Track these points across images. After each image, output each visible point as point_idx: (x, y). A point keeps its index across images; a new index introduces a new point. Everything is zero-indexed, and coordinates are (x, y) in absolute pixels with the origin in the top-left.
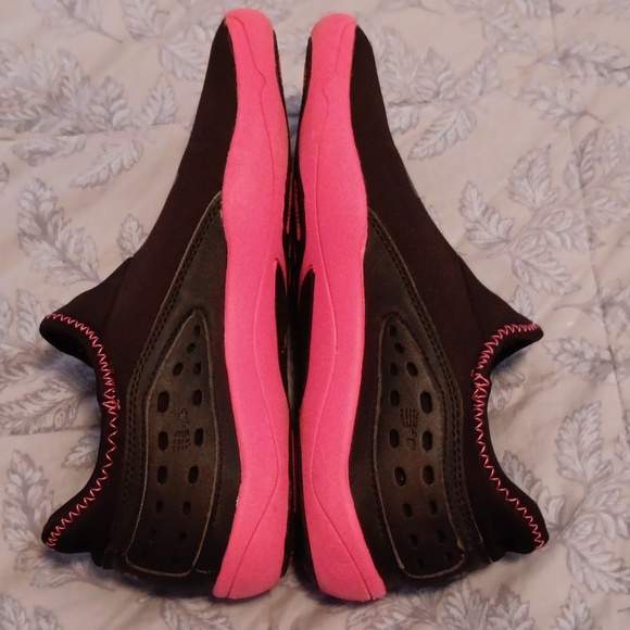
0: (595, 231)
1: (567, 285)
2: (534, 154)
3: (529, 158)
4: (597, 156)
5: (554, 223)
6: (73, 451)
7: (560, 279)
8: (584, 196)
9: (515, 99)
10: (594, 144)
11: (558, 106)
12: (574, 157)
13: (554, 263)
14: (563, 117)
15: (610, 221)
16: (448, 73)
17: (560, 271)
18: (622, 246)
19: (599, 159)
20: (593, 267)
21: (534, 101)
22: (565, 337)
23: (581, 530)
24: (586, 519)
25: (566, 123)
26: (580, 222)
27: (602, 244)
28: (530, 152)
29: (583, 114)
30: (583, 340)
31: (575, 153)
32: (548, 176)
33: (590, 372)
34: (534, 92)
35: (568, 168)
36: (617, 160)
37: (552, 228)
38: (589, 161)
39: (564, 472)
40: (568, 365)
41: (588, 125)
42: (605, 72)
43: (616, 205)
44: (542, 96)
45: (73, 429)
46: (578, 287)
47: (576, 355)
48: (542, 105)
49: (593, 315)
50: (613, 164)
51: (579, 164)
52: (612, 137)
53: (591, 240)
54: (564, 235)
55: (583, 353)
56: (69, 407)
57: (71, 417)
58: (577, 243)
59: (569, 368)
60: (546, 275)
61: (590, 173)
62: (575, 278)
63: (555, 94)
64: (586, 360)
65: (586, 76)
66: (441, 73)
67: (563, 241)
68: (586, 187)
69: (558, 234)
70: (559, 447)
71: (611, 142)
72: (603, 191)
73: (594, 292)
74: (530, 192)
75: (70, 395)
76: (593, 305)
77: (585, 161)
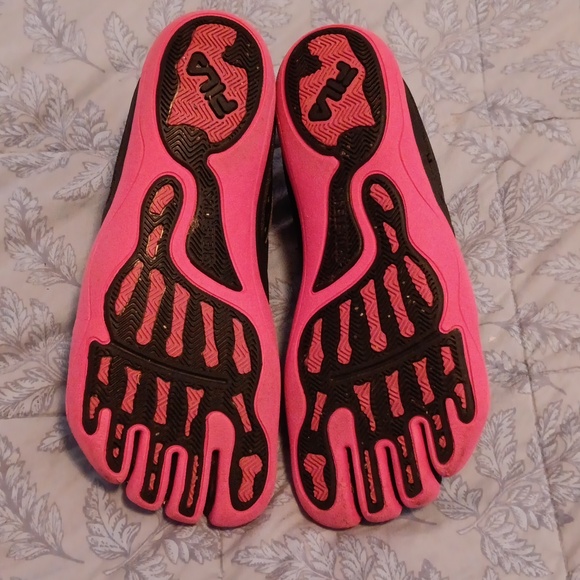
0: (515, 260)
1: (490, 304)
2: (465, 193)
3: (461, 196)
4: (519, 195)
5: (480, 252)
6: (48, 435)
7: (483, 299)
8: (507, 229)
9: (450, 144)
10: (516, 184)
11: (486, 151)
12: (498, 195)
13: (479, 286)
15: (528, 252)
17: (484, 292)
18: (538, 274)
19: (521, 198)
20: (513, 291)
21: (466, 147)
22: (489, 350)
23: (495, 520)
24: (500, 511)
25: (493, 166)
26: (502, 252)
27: (521, 272)
28: (461, 191)
29: (507, 158)
30: (503, 353)
31: (499, 191)
32: (477, 211)
33: (508, 381)
34: (466, 139)
35: (493, 204)
36: (536, 200)
37: (477, 256)
38: (512, 199)
39: (482, 470)
41: (511, 168)
42: (527, 122)
43: (533, 239)
44: (474, 142)
45: (48, 415)
46: (500, 307)
47: (497, 367)
48: (473, 150)
49: (512, 333)
50: (532, 203)
51: (503, 202)
52: (532, 179)
53: (511, 268)
54: (489, 262)
55: (503, 365)
56: (45, 395)
57: (47, 404)
58: (500, 270)
61: (513, 210)
62: (497, 300)
63: (484, 141)
64: (505, 371)
65: (511, 125)
67: (487, 267)
68: (508, 222)
69: (483, 261)
71: (531, 183)
72: (523, 226)
73: (514, 312)
74: (460, 226)
75: (46, 384)
76: (513, 323)
77: (508, 199)
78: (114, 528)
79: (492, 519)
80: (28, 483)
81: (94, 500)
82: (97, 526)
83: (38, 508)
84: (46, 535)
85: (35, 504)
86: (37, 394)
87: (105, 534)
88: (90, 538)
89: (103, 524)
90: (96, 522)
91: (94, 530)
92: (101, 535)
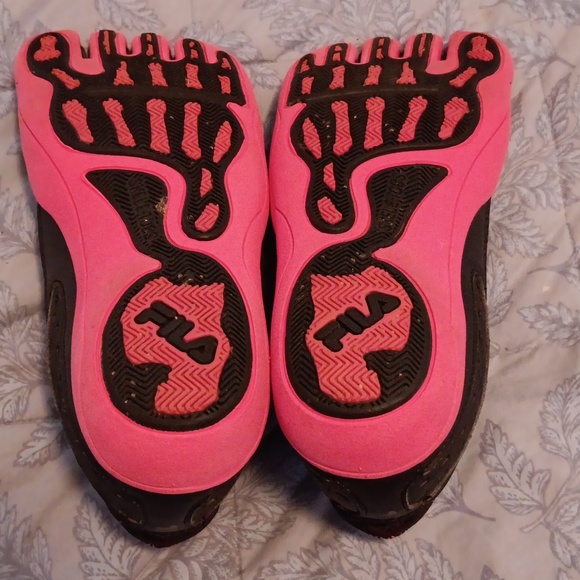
0: (570, 186)
1: (541, 245)
4: (569, 103)
5: (528, 178)
6: (25, 446)
7: (533, 240)
8: (557, 148)
10: (566, 91)
11: (527, 51)
12: (545, 106)
13: (529, 224)
14: (532, 64)
16: (408, 15)
17: (535, 231)
19: (572, 108)
20: (568, 224)
22: (543, 304)
23: (566, 511)
24: (572, 500)
25: (536, 70)
26: (554, 177)
29: (553, 58)
30: (560, 305)
31: (546, 101)
32: (522, 125)
33: (569, 339)
35: (540, 118)
37: (525, 184)
38: (561, 110)
39: (548, 447)
40: (546, 332)
41: (558, 71)
42: (573, 12)
45: (23, 421)
46: (552, 248)
47: (553, 322)
49: (570, 278)
51: (550, 115)
53: (565, 196)
54: (539, 191)
55: (561, 318)
56: (19, 398)
57: (21, 408)
58: (552, 200)
59: (547, 335)
60: (520, 236)
61: (564, 123)
62: (549, 238)
63: (523, 40)
64: (564, 326)
65: (553, 17)
66: (400, 14)
67: (537, 197)
68: (559, 138)
69: (532, 190)
70: (543, 420)
72: (577, 143)
73: (571, 251)
75: (19, 385)
76: (570, 266)
77: (556, 110)
78: (110, 551)
79: (562, 511)
80: (6, 505)
81: (85, 519)
82: (91, 549)
83: (19, 534)
84: (31, 566)
85: (15, 530)
86: (10, 397)
87: (100, 558)
88: (83, 565)
89: (98, 547)
90: (89, 545)
91: (88, 555)
92: (97, 561)
